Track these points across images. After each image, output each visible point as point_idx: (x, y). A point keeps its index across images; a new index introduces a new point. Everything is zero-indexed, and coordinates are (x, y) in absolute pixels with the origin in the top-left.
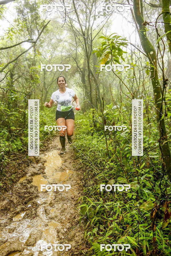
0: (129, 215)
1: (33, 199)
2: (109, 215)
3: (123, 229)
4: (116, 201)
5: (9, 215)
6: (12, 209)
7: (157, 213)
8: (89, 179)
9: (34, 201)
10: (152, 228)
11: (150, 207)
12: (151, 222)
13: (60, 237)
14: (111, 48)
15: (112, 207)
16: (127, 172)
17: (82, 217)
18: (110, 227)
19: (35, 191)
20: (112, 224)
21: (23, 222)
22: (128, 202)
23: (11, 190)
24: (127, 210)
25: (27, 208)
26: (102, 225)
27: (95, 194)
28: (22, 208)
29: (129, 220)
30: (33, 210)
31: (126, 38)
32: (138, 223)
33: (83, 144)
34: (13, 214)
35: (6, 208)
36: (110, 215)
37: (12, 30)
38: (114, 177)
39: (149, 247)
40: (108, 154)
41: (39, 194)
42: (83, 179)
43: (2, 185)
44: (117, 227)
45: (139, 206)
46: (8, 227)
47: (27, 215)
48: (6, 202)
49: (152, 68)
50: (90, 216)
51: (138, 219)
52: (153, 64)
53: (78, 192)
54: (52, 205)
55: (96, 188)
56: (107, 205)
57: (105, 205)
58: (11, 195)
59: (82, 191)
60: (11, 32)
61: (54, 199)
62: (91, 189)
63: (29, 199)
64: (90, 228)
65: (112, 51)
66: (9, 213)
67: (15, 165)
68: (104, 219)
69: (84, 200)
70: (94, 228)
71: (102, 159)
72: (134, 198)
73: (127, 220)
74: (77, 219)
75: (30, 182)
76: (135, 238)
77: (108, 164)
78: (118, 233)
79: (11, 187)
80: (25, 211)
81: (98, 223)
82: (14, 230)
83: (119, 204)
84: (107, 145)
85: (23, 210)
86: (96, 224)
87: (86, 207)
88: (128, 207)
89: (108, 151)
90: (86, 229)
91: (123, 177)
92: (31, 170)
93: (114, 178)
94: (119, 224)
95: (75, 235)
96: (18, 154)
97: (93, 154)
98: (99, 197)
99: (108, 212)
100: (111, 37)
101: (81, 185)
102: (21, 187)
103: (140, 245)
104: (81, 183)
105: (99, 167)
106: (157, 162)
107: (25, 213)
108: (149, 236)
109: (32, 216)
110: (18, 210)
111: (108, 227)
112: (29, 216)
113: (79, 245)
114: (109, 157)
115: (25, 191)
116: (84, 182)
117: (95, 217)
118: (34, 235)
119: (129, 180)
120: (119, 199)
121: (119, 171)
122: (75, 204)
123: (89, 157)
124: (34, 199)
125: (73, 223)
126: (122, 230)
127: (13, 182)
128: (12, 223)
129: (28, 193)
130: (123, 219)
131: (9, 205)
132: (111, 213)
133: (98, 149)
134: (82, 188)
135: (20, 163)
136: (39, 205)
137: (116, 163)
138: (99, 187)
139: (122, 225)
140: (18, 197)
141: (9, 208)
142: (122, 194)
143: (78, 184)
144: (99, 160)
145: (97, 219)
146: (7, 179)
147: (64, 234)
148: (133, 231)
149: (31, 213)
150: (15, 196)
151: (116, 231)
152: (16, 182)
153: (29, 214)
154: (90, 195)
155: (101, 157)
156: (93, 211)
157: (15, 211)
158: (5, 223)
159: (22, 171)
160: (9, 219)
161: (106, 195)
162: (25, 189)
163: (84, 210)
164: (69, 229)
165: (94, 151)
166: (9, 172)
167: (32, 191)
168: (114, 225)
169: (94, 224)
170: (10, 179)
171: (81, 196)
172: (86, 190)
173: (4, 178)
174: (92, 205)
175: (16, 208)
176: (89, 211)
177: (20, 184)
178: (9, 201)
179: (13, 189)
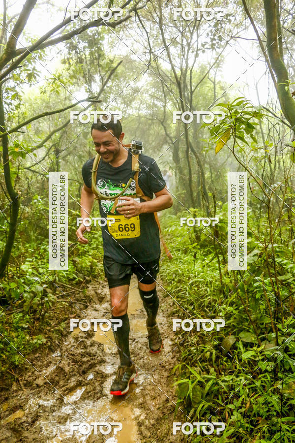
0: (261, 400)
1: (96, 366)
2: (226, 399)
3: (252, 424)
4: (238, 373)
5: (58, 393)
6: (61, 383)
8: (191, 332)
9: (98, 369)
13: (144, 434)
14: (234, 122)
15: (232, 385)
16: (254, 321)
17: (182, 400)
18: (230, 421)
19: (98, 351)
20: (232, 414)
21: (80, 405)
22: (259, 377)
23: (59, 350)
24: (256, 390)
25: (86, 382)
26: (215, 415)
27: (203, 360)
28: (78, 381)
29: (263, 411)
30: (97, 384)
32: (279, 415)
33: (177, 271)
34: (65, 391)
35: (52, 380)
36: (228, 398)
37: (59, 79)
38: (234, 331)
40: (222, 291)
41: (106, 358)
42: (180, 332)
43: (44, 340)
44: (242, 422)
45: (281, 388)
46: (57, 414)
47: (88, 393)
48: (52, 368)
50: (194, 400)
51: (277, 409)
53: (172, 356)
55: (203, 350)
56: (223, 381)
57: (220, 382)
58: (59, 358)
59: (178, 354)
60: (57, 81)
62: (195, 350)
63: (90, 365)
64: (195, 421)
65: (235, 126)
66: (57, 389)
67: (64, 307)
68: (219, 405)
69: (182, 369)
70: (201, 421)
71: (211, 297)
72: (270, 370)
73: (258, 409)
74: (171, 404)
75: (89, 335)
77: (224, 309)
79: (59, 344)
80: (84, 385)
81: (209, 412)
82: (66, 420)
83: (243, 380)
84: (221, 274)
85: (79, 384)
86: (204, 415)
87: (188, 384)
88: (259, 386)
89: (223, 287)
91: (250, 332)
92: (91, 314)
93: (234, 334)
94: (244, 415)
95: (168, 432)
96: (69, 286)
97: (196, 289)
98: (209, 366)
99: (224, 393)
100: (235, 103)
101: (176, 343)
102: (75, 344)
104: (176, 339)
105: (205, 311)
107: (84, 389)
109: (96, 395)
110: (72, 384)
111: (225, 421)
112: (91, 396)
114: (225, 296)
115: (83, 351)
116: (181, 337)
117: (204, 401)
119: (259, 337)
120: (244, 371)
121: (241, 321)
122: (168, 377)
123: (189, 294)
124: (97, 365)
125: (165, 410)
126: (251, 426)
127: (62, 335)
128: (63, 407)
129: (87, 354)
130: (251, 408)
131: (57, 375)
132: (231, 395)
133: (205, 279)
134: (178, 347)
135: (72, 303)
136: (106, 376)
137: (236, 307)
138: (208, 348)
139: (249, 417)
140: (71, 362)
141: (56, 381)
142: (249, 361)
143: (172, 340)
144: (207, 301)
145: (207, 405)
146: (52, 329)
147: (150, 428)
148: (270, 429)
149: (94, 389)
150: (67, 361)
151: (240, 428)
152: (68, 336)
153: (90, 392)
154: (192, 361)
155: (210, 295)
156: (199, 391)
157: (66, 387)
158: (51, 405)
159: (77, 315)
160: (58, 399)
161: (221, 363)
162: (82, 347)
163: (184, 388)
164: (158, 420)
165: (197, 284)
166: (55, 319)
167: (93, 352)
168: (237, 417)
169: (201, 415)
170: (58, 330)
171: (177, 363)
172: (186, 353)
173: (48, 328)
174: (197, 380)
175: (69, 381)
176: (193, 391)
177: (73, 338)
178: (57, 369)
179: (63, 348)
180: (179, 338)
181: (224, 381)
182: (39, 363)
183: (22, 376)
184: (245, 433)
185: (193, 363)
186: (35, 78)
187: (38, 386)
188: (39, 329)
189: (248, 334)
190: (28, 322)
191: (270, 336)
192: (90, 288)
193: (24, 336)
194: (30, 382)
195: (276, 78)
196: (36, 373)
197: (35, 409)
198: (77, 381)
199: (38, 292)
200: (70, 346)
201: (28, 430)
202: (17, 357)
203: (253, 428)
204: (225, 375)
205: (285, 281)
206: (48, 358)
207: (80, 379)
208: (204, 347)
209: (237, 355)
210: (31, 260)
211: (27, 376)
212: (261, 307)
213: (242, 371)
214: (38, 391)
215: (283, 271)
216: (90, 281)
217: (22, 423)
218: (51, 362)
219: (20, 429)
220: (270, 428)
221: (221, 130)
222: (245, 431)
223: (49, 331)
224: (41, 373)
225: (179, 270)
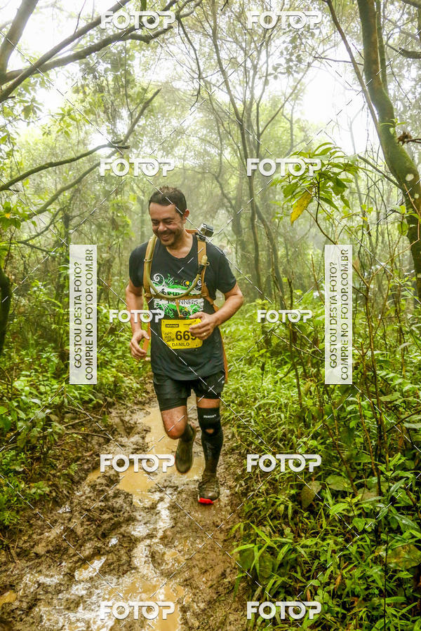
0: (356, 573)
1: (121, 527)
2: (307, 572)
3: (344, 608)
4: (325, 535)
5: (66, 565)
6: (71, 551)
8: (257, 477)
9: (125, 531)
10: (417, 611)
12: (411, 591)
13: (190, 624)
15: (316, 552)
16: (348, 460)
17: (244, 574)
19: (125, 505)
20: (316, 594)
21: (99, 582)
22: (355, 539)
23: (68, 503)
24: (351, 559)
25: (107, 549)
26: (291, 595)
27: (274, 517)
28: (96, 548)
29: (360, 587)
30: (123, 552)
32: (383, 594)
33: (238, 389)
34: (76, 562)
35: (58, 547)
36: (310, 570)
37: (69, 115)
38: (320, 474)
40: (302, 417)
41: (136, 514)
42: (241, 477)
43: (47, 490)
44: (330, 603)
45: (385, 555)
46: (64, 595)
47: (109, 565)
48: (57, 530)
49: (413, 220)
50: (262, 573)
51: (380, 585)
52: (412, 205)
53: (230, 511)
54: (167, 542)
55: (275, 502)
56: (302, 547)
57: (299, 548)
58: (68, 515)
60: (66, 118)
61: (173, 527)
62: (264, 503)
63: (113, 524)
66: (65, 560)
67: (76, 441)
68: (297, 580)
69: (245, 530)
71: (287, 427)
72: (370, 530)
73: (353, 586)
74: (229, 579)
75: (112, 481)
77: (305, 443)
78: (333, 618)
79: (68, 494)
80: (103, 554)
81: (283, 591)
82: (77, 605)
83: (333, 546)
84: (300, 394)
85: (97, 553)
86: (278, 593)
87: (253, 552)
88: (354, 553)
89: (303, 411)
91: (341, 475)
93: (319, 479)
94: (333, 595)
95: (225, 620)
96: (82, 411)
97: (265, 414)
98: (283, 525)
99: (305, 563)
101: (236, 493)
102: (91, 494)
104: (236, 486)
105: (278, 446)
107: (103, 559)
108: (409, 630)
109: (120, 566)
110: (87, 553)
112: (114, 569)
114: (305, 425)
115: (103, 504)
116: (243, 484)
117: (276, 576)
119: (355, 483)
120: (333, 530)
121: (329, 460)
122: (225, 541)
123: (255, 422)
124: (123, 525)
125: (221, 589)
126: (342, 611)
128: (73, 585)
129: (108, 509)
130: (343, 584)
131: (65, 540)
132: (314, 567)
133: (277, 401)
134: (240, 499)
135: (88, 435)
136: (135, 541)
137: (322, 441)
138: (282, 500)
139: (340, 597)
140: (85, 520)
141: (64, 548)
142: (339, 518)
143: (230, 488)
144: (280, 431)
145: (280, 580)
146: (59, 474)
147: (199, 614)
148: (369, 614)
149: (119, 560)
150: (79, 518)
151: (327, 613)
152: (81, 483)
153: (112, 563)
154: (260, 518)
155: (284, 423)
156: (270, 561)
157: (79, 556)
158: (57, 584)
159: (94, 453)
160: (66, 574)
161: (300, 520)
162: (101, 499)
163: (247, 557)
164: (211, 603)
165: (266, 408)
166: (62, 458)
167: (117, 506)
168: (323, 598)
169: (273, 594)
170: (66, 474)
171: (237, 520)
172: (250, 506)
173: (52, 472)
174: (266, 545)
175: (83, 548)
176: (260, 561)
177: (88, 486)
178: (65, 531)
179: (74, 500)
180: (241, 486)
181: (304, 546)
182: (40, 523)
183: (14, 541)
184: (334, 620)
185: (260, 521)
186: (35, 113)
187: (37, 556)
188: (39, 474)
189: (338, 478)
190: (23, 463)
191: (370, 482)
192: (114, 414)
193: (17, 483)
194: (25, 551)
195: (377, 116)
196: (34, 536)
197: (32, 590)
198: (94, 548)
199: (38, 419)
201: (21, 620)
202: (7, 514)
203: (346, 612)
204: (306, 538)
205: (390, 402)
206: (52, 515)
207: (99, 546)
208: (277, 498)
209: (324, 509)
210: (29, 373)
211: (22, 542)
212: (357, 440)
213: (330, 532)
214: (38, 563)
215: (388, 389)
216: (114, 404)
217: (13, 611)
218: (56, 521)
219: (10, 619)
220: (370, 612)
221: (298, 190)
222: (334, 617)
223: (54, 476)
224: (42, 536)
225: (241, 388)
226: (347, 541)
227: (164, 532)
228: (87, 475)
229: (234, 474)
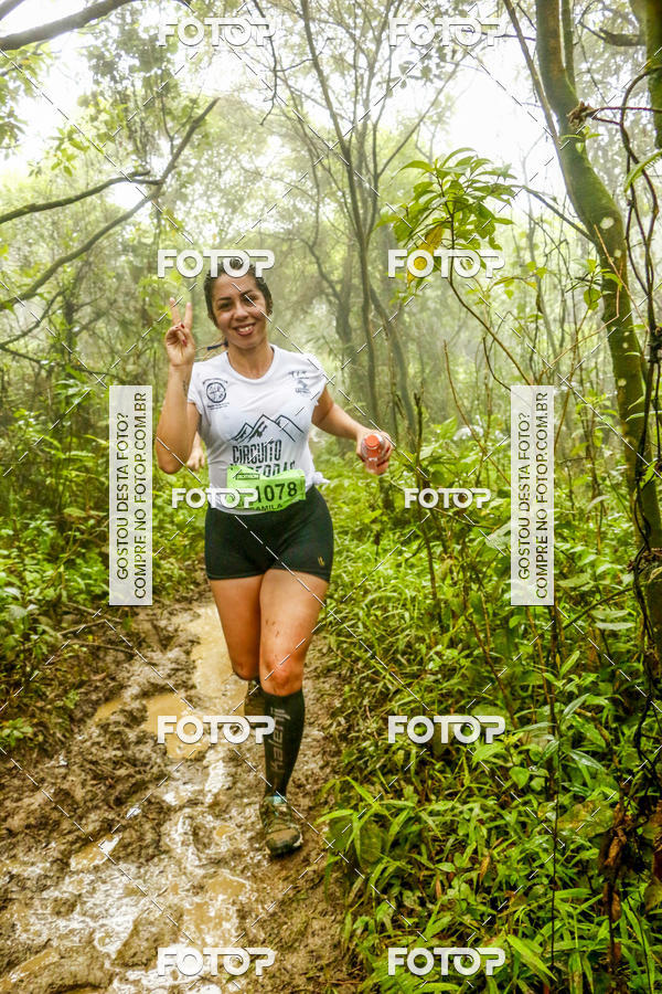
0: (515, 853)
1: (147, 788)
2: (437, 854)
3: (494, 907)
4: (468, 796)
5: (56, 847)
6: (65, 825)
7: (624, 848)
8: (365, 711)
10: (605, 907)
11: (598, 824)
12: (601, 880)
13: (251, 936)
14: (451, 208)
15: (452, 821)
16: (510, 683)
17: (337, 858)
18: (443, 899)
19: (154, 755)
20: (450, 887)
21: (108, 873)
22: (515, 803)
23: (63, 752)
24: (507, 833)
25: (124, 822)
26: (411, 889)
27: (388, 770)
28: (105, 820)
29: (518, 874)
30: (147, 826)
31: (508, 167)
32: (553, 884)
34: (73, 843)
35: (43, 820)
36: (442, 851)
37: (70, 139)
38: (462, 703)
39: (594, 981)
40: (436, 615)
42: (341, 710)
43: (29, 730)
44: (471, 900)
45: (554, 818)
46: (52, 893)
47: (125, 847)
48: (46, 793)
49: (609, 284)
50: (365, 856)
51: (551, 872)
52: (610, 267)
53: (321, 763)
54: (220, 811)
55: (391, 746)
56: (431, 814)
57: (424, 816)
58: (63, 770)
59: (335, 759)
60: (67, 145)
62: (372, 749)
63: (134, 785)
64: (365, 904)
65: (452, 216)
66: (55, 838)
67: (77, 657)
68: (421, 866)
69: (342, 791)
70: (379, 901)
71: (414, 632)
72: (539, 789)
73: (507, 873)
74: (314, 867)
75: (135, 719)
76: (541, 945)
77: (437, 653)
78: (474, 923)
79: (63, 739)
81: (397, 882)
83: (477, 810)
84: (433, 579)
85: (107, 828)
86: (390, 885)
87: (351, 822)
88: (513, 824)
89: (437, 605)
90: (351, 906)
91: (496, 705)
92: (139, 674)
94: (478, 887)
95: (306, 928)
96: (90, 610)
97: (379, 613)
98: (402, 783)
99: (435, 841)
100: (452, 163)
101: (331, 736)
102: (101, 739)
103: (559, 971)
104: (331, 725)
105: (401, 664)
106: (628, 646)
108: (593, 938)
109: (145, 850)
110: (90, 828)
111: (433, 899)
112: (132, 853)
113: (321, 969)
114: (442, 627)
115: (119, 753)
117: (386, 859)
118: (151, 923)
119: (517, 715)
120: (480, 789)
121: (479, 682)
122: (310, 808)
123: (365, 626)
124: (150, 786)
125: (301, 883)
126: (490, 911)
127: (72, 719)
128: (67, 878)
129: (128, 761)
130: (493, 869)
131: (55, 808)
132: (449, 845)
133: (400, 594)
134: (337, 746)
135: (99, 648)
137: (467, 652)
138: (401, 742)
139: (488, 890)
140: (89, 778)
141: (55, 821)
142: (491, 769)
143: (323, 729)
144: (402, 640)
145: (393, 866)
146: (49, 707)
147: (265, 921)
148: (533, 916)
149: (141, 839)
150: (80, 775)
151: (465, 914)
152: (85, 722)
153: (130, 844)
154: (366, 772)
155: (410, 627)
156: (377, 836)
157: (76, 833)
158: (40, 876)
159: (108, 676)
160: (55, 862)
161: (429, 775)
162: (115, 746)
163: (343, 830)
164: (284, 903)
165: (382, 604)
166: (56, 683)
167: (142, 756)
168: (459, 891)
169: (381, 887)
170: (60, 708)
171: (331, 777)
172: (352, 754)
173: (40, 704)
174: (372, 811)
175: (84, 822)
176: (362, 836)
177: (97, 726)
178: (55, 794)
179: (72, 748)
180: (339, 724)
182: (16, 782)
184: (476, 925)
185: (365, 777)
186: (14, 136)
187: (11, 833)
188: (18, 707)
189: (491, 709)
191: (541, 714)
192: (141, 616)
195: (556, 124)
196: (8, 803)
198: (102, 822)
199: (15, 620)
200: (88, 743)
204: (437, 801)
205: (574, 589)
206: (37, 770)
207: (110, 817)
209: (467, 758)
210: (6, 553)
212: (522, 650)
213: (476, 792)
214: (10, 843)
215: (573, 569)
218: (43, 780)
220: (534, 913)
222: (477, 921)
223: (42, 710)
224: (19, 804)
225: (344, 575)
226: (503, 806)
227: (216, 796)
228: (95, 710)
229: (330, 706)
